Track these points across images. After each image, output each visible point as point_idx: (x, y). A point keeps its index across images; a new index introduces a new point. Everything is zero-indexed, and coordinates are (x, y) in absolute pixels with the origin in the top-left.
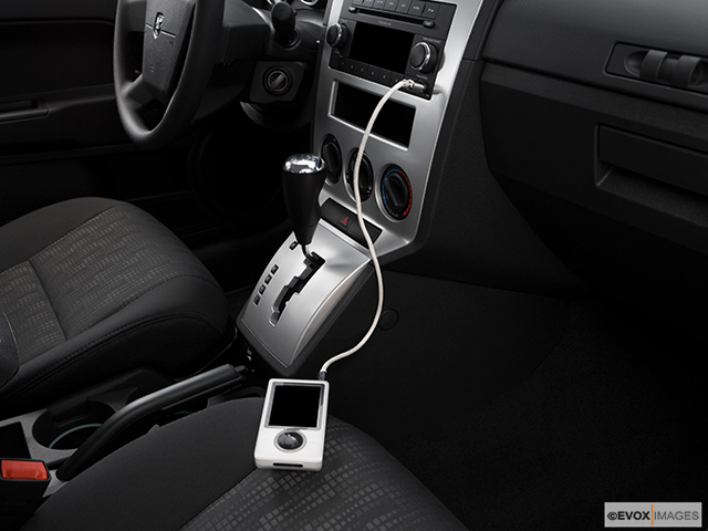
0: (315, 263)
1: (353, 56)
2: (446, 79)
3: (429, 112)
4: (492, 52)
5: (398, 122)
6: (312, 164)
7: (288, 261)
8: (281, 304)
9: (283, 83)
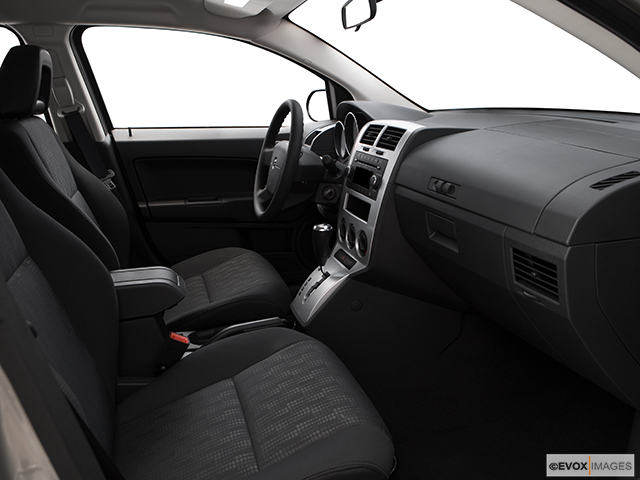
0: (326, 275)
1: (354, 181)
2: (382, 192)
3: (376, 205)
4: (397, 181)
5: (363, 210)
6: (326, 227)
7: (316, 275)
8: (308, 295)
9: (331, 193)
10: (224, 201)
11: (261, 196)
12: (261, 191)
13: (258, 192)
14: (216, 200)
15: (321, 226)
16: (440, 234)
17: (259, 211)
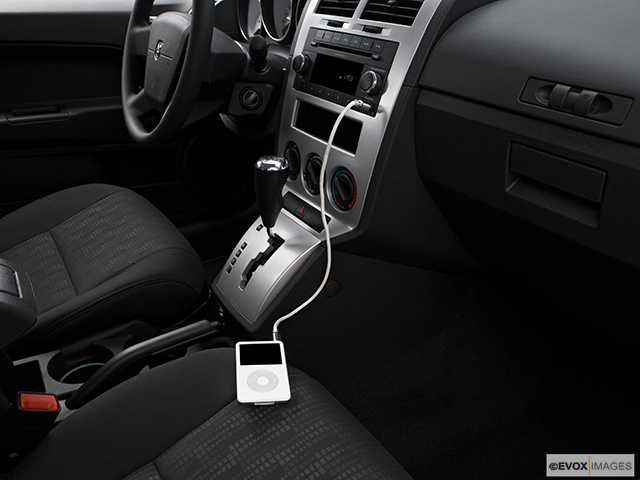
10: (71, 114)
11: (135, 105)
12: (133, 98)
13: (129, 100)
14: (58, 111)
15: (270, 162)
16: (525, 180)
17: (137, 131)
